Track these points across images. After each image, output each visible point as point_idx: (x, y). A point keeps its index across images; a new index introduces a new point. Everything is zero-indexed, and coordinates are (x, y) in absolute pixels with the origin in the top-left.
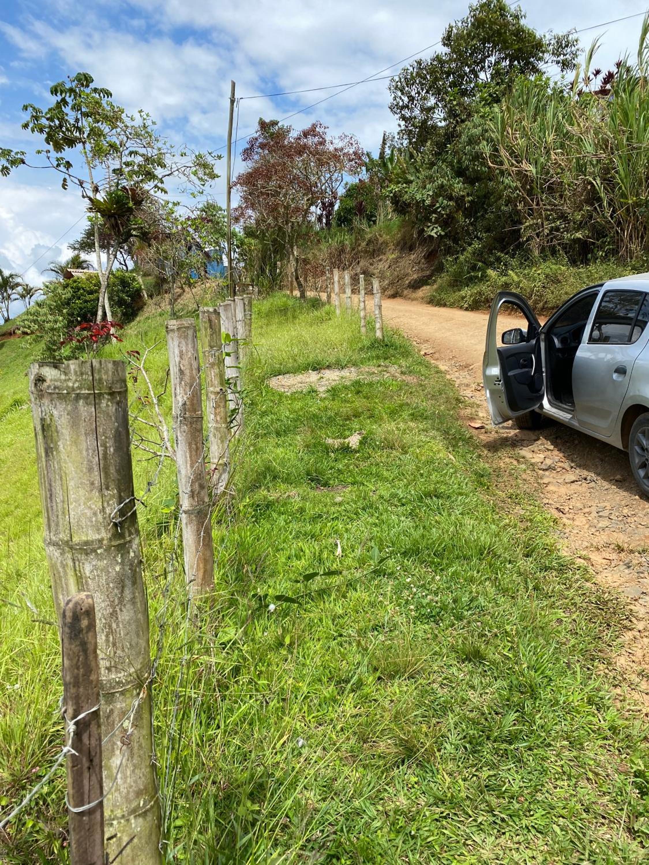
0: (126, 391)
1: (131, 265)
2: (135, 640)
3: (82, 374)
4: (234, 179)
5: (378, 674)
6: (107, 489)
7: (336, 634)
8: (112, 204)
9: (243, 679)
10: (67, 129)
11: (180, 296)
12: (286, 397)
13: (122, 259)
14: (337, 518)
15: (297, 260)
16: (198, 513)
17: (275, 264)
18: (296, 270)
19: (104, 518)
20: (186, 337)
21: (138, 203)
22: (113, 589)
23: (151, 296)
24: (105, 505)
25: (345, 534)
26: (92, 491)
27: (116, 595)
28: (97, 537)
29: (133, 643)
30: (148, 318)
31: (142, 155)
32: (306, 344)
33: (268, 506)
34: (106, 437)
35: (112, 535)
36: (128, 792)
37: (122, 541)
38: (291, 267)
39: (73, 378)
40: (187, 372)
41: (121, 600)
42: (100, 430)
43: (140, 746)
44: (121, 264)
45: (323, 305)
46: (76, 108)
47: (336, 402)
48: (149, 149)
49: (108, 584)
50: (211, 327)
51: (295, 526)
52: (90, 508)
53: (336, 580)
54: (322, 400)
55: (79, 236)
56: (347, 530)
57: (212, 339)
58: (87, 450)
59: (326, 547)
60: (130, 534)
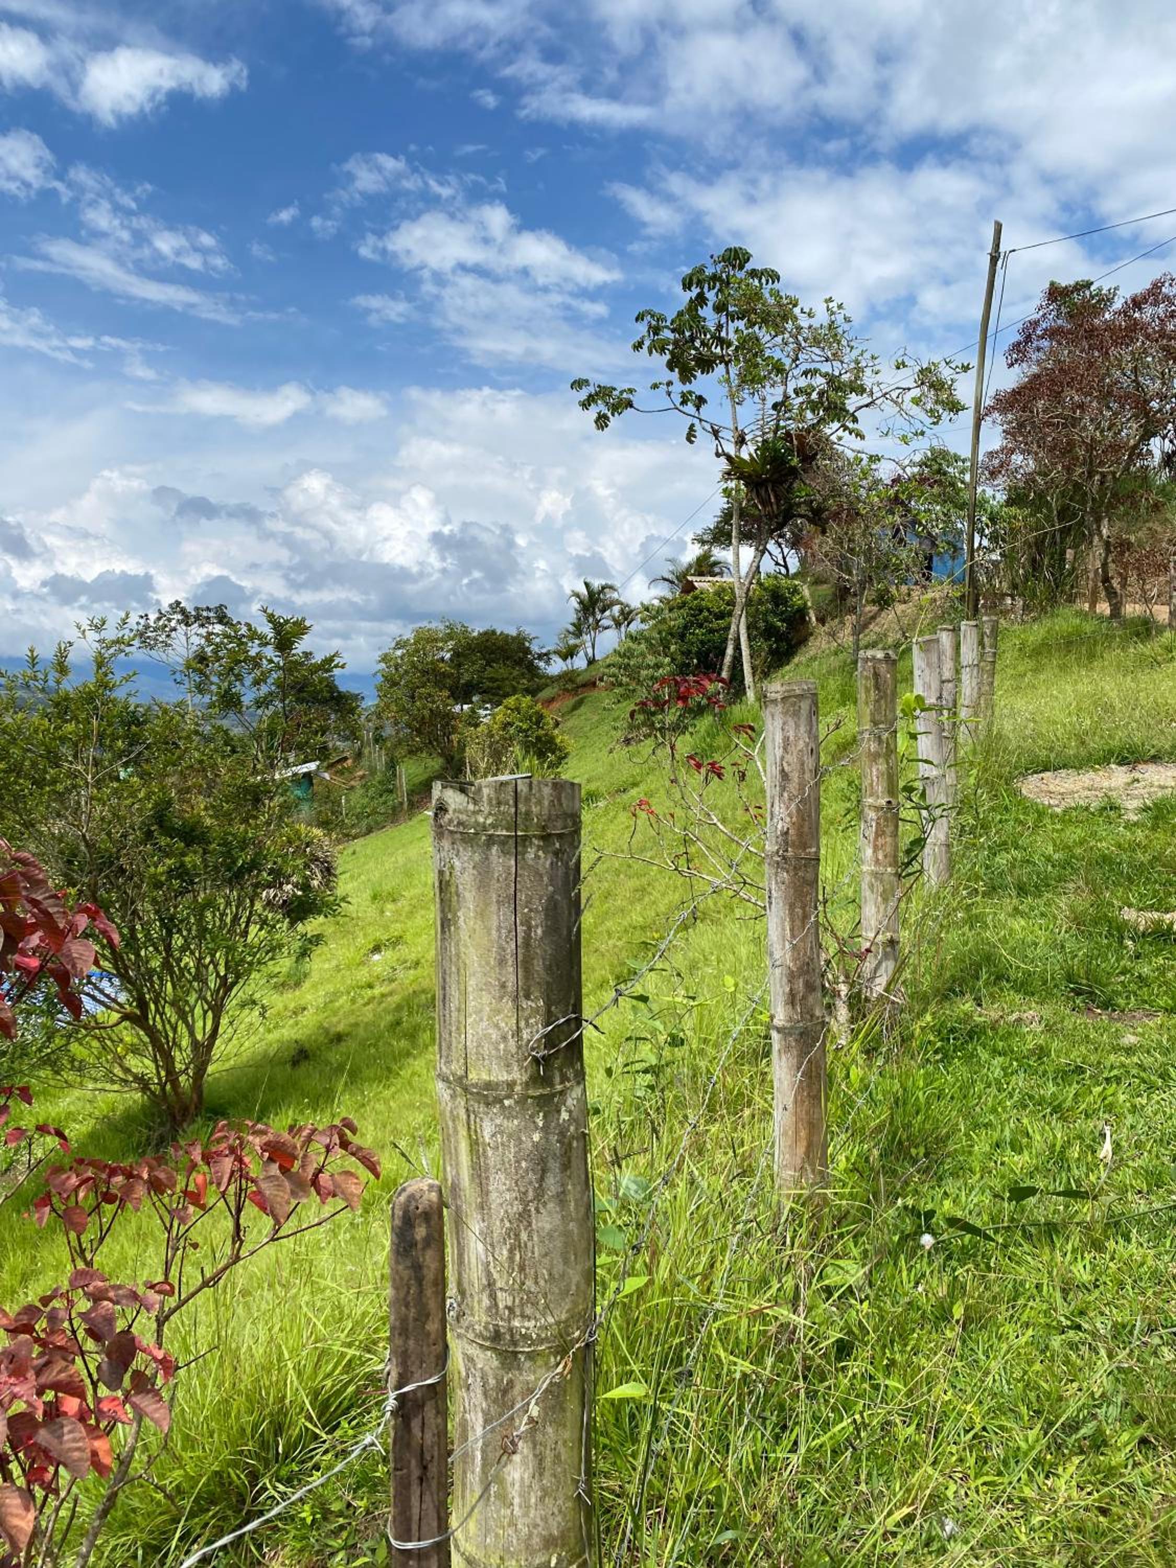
0: (577, 831)
1: (794, 564)
2: (559, 1268)
3: (499, 804)
4: (988, 402)
5: (1141, 1431)
6: (527, 997)
7: (1066, 1322)
8: (764, 465)
9: (855, 1367)
10: (703, 344)
11: (873, 618)
12: (1053, 816)
13: (780, 557)
14: (1118, 1080)
15: (1107, 545)
16: (801, 1034)
17: (1063, 553)
18: (1105, 565)
19: (519, 1047)
20: (796, 714)
21: (808, 458)
22: (527, 1171)
23: (822, 620)
24: (522, 1024)
25: (1129, 1116)
26: (501, 998)
27: (531, 1183)
28: (504, 1077)
29: (555, 1271)
30: (813, 659)
31: (825, 375)
32: (1109, 708)
33: (971, 1034)
34: (531, 910)
35: (531, 1078)
36: (530, 1535)
37: (547, 1091)
38: (1095, 558)
39: (486, 808)
40: (795, 776)
41: (540, 1193)
42: (522, 897)
43: (557, 1457)
44: (777, 564)
45: (1160, 630)
46: (720, 308)
47: (1160, 835)
48: (837, 364)
49: (518, 1162)
50: (877, 687)
51: (1019, 1081)
52: (497, 1026)
53: (1086, 1210)
54: (1129, 826)
55: (710, 519)
56: (1134, 1109)
57: (877, 709)
58: (499, 929)
59: (1080, 1137)
60: (564, 1079)
